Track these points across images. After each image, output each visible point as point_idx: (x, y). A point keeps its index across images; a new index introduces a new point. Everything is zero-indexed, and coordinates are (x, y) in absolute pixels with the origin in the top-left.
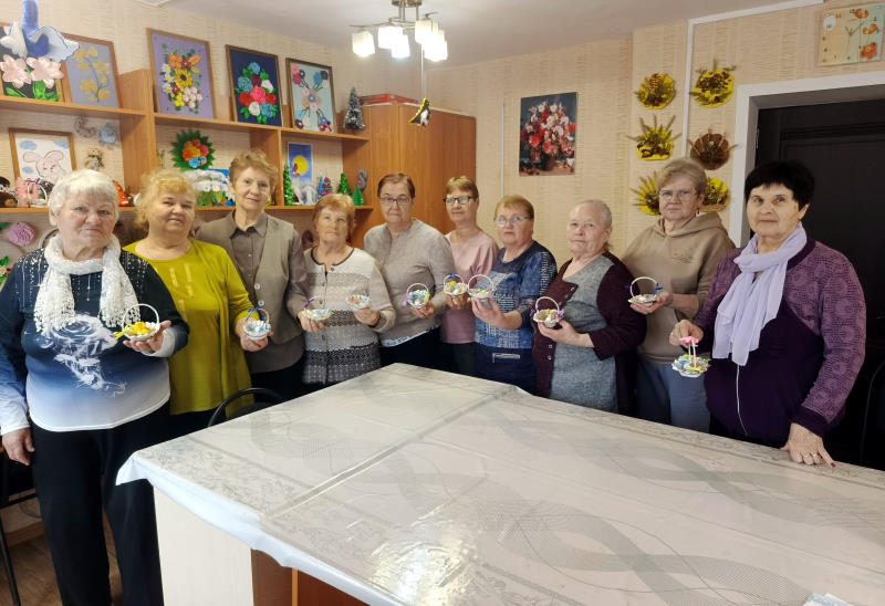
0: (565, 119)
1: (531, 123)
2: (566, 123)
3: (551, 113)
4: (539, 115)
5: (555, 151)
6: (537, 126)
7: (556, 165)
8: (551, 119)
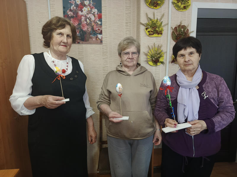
0: (95, 11)
1: (71, 10)
2: (96, 13)
3: (85, 5)
4: (77, 6)
5: (90, 30)
6: (75, 13)
7: (91, 38)
8: (85, 10)
